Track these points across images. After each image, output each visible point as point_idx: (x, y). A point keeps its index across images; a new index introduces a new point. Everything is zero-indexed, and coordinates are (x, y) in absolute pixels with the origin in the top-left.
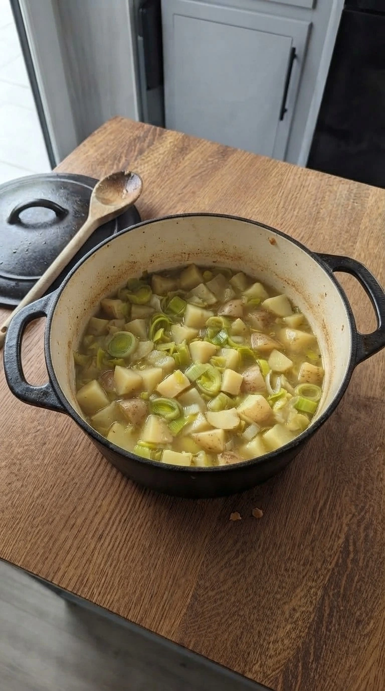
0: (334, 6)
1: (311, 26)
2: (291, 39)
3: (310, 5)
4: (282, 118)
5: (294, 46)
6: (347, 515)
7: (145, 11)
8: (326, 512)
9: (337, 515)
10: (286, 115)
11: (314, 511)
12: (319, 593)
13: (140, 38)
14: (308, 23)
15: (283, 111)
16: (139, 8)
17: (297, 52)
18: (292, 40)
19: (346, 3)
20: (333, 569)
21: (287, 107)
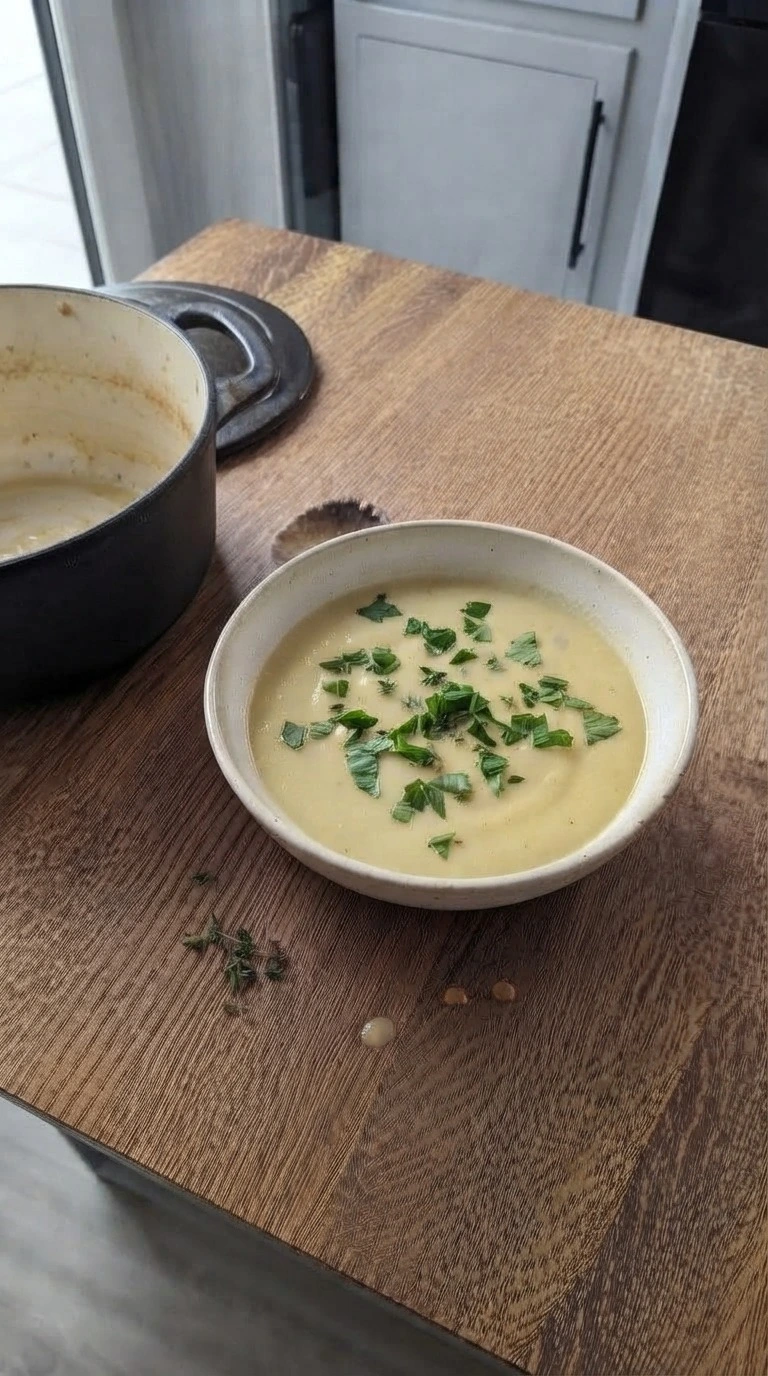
0: (681, 12)
1: (634, 57)
2: (594, 83)
3: (632, 13)
4: (573, 263)
5: (600, 96)
6: (698, 1004)
7: (301, 28)
8: (653, 994)
9: (677, 1001)
10: (582, 259)
11: (628, 994)
12: (629, 1166)
13: (292, 87)
14: (626, 51)
15: (577, 249)
16: (291, 24)
17: (606, 111)
18: (596, 87)
19: (704, 7)
20: (662, 1116)
21: (583, 239)
